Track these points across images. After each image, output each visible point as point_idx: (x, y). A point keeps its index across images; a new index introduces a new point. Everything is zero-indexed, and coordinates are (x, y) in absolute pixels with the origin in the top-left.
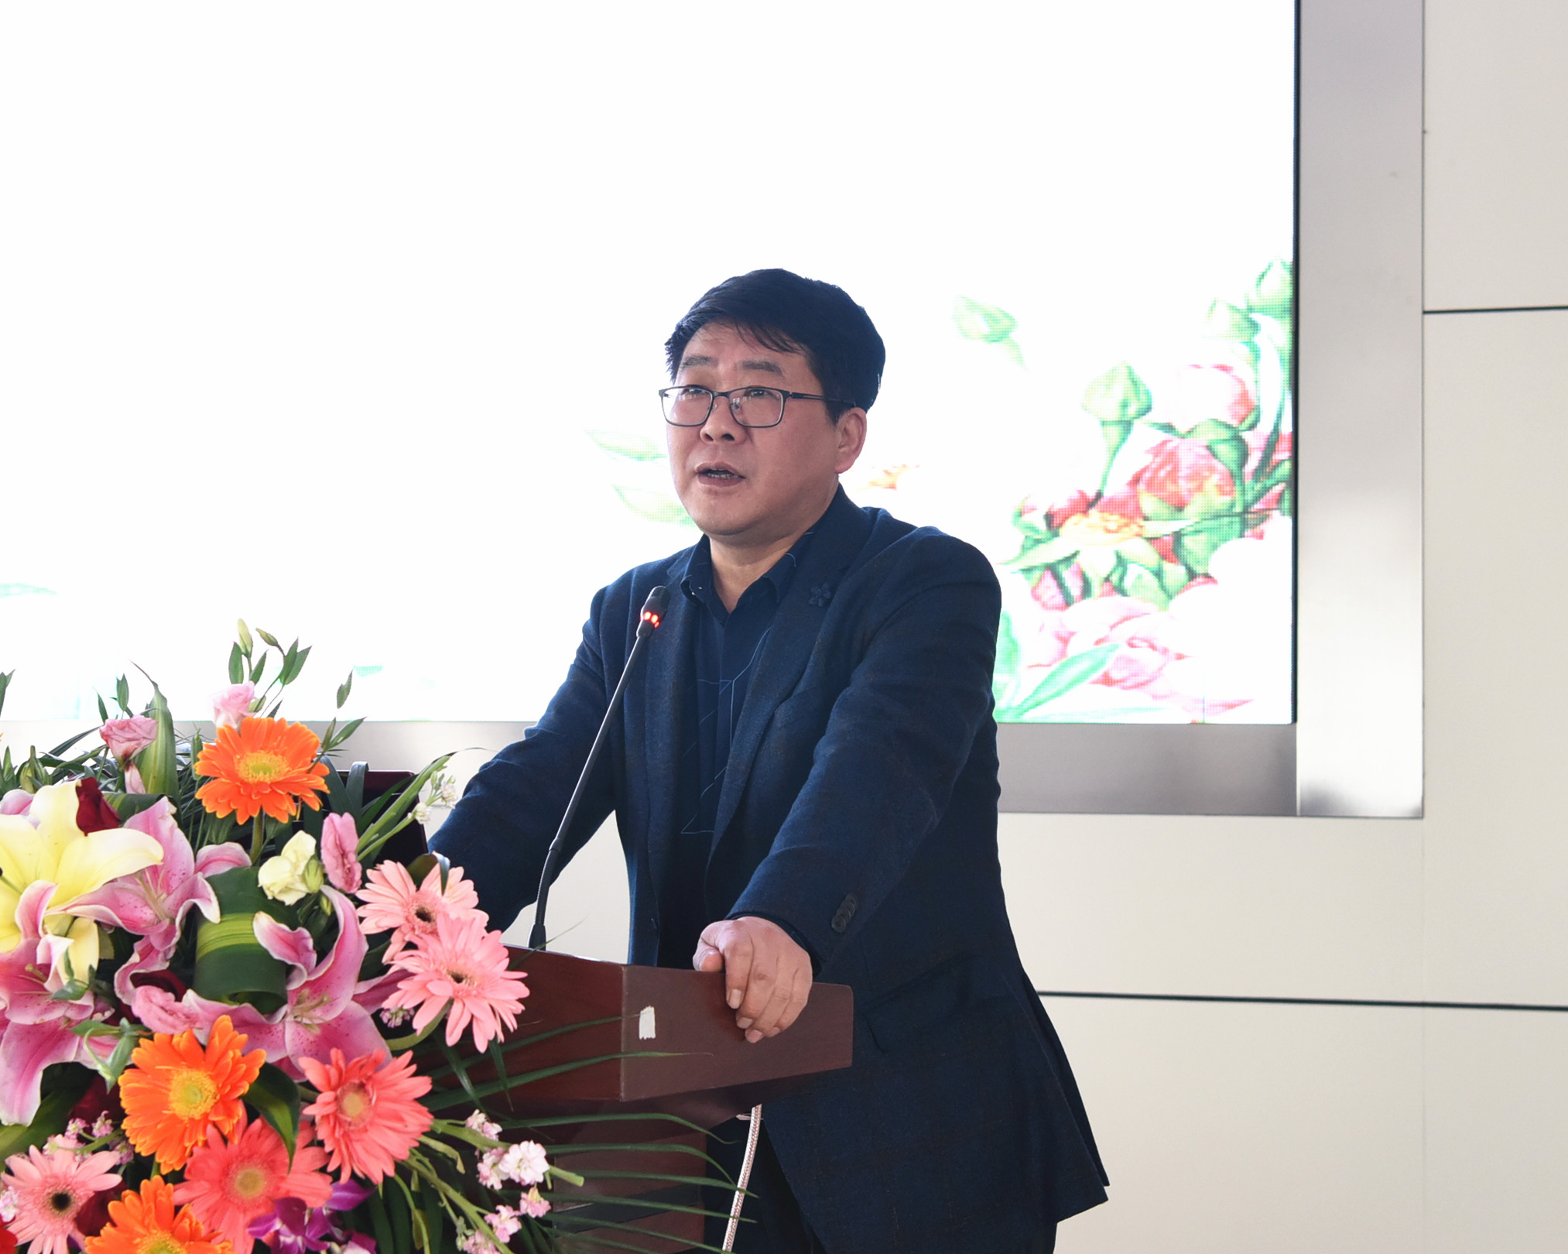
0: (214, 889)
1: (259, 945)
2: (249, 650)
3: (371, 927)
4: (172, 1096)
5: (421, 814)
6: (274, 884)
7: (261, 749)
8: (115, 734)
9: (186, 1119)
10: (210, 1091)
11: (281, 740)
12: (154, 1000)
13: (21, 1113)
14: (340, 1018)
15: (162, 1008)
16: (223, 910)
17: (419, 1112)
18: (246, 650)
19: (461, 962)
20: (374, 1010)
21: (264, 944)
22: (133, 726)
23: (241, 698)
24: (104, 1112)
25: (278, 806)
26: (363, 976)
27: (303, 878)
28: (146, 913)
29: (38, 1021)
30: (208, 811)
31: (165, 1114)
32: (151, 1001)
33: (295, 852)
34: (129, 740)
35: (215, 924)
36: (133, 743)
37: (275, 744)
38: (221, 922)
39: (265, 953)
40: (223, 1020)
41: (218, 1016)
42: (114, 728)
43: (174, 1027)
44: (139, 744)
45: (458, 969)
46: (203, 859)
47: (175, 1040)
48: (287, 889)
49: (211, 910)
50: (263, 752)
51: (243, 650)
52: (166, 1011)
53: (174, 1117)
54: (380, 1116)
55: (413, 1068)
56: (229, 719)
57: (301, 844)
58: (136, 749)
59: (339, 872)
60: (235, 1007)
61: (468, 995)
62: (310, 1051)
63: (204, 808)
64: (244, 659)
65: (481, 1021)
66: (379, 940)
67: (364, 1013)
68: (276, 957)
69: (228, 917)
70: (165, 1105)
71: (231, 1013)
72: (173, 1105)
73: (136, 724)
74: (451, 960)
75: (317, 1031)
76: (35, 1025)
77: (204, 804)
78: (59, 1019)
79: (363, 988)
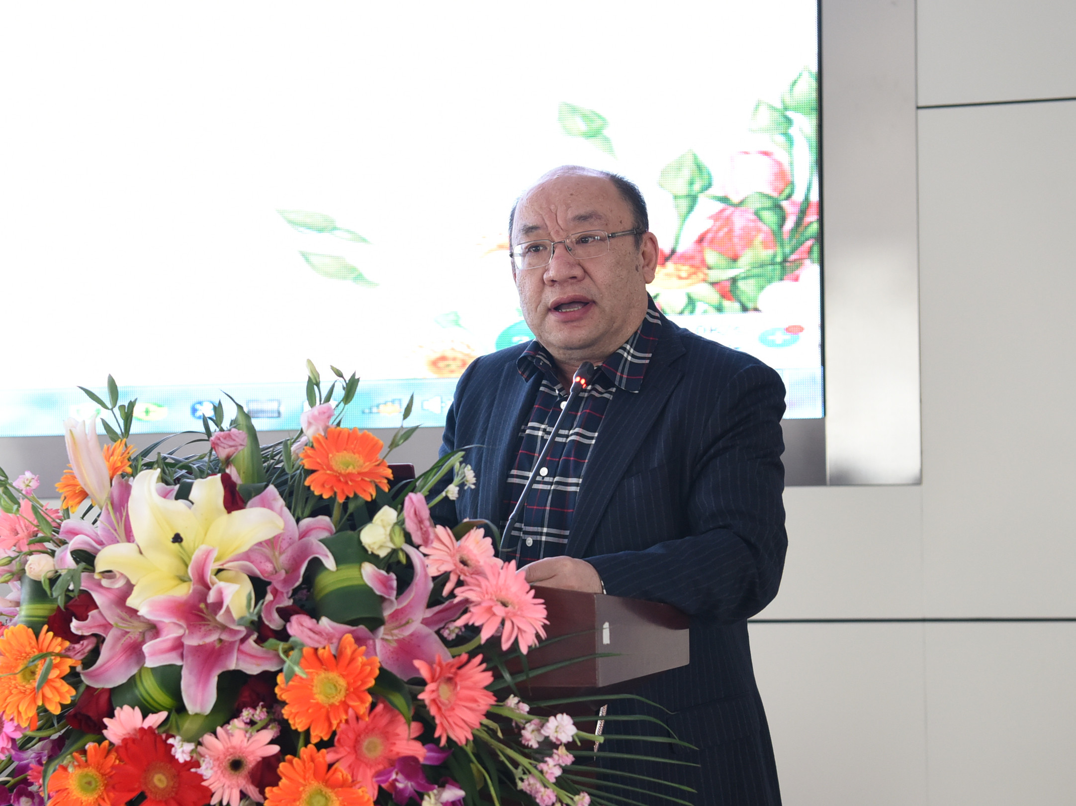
0: (328, 547)
1: (366, 585)
2: (318, 381)
3: (433, 571)
4: (315, 690)
5: (451, 493)
6: (374, 543)
7: (345, 450)
8: (222, 443)
9: (327, 705)
10: (342, 686)
11: (356, 443)
12: (304, 624)
13: (202, 706)
14: (412, 635)
15: (310, 630)
16: (338, 562)
17: (487, 696)
18: (316, 381)
19: (503, 593)
20: (436, 628)
21: (370, 584)
22: (234, 437)
23: (326, 415)
24: (261, 703)
25: (365, 488)
26: (430, 605)
27: (392, 540)
28: (268, 567)
29: (201, 643)
30: (317, 493)
31: (312, 703)
32: (302, 625)
33: (382, 520)
34: (231, 446)
35: (333, 572)
36: (233, 449)
37: (353, 446)
38: (337, 570)
39: (370, 591)
40: (347, 638)
41: (343, 635)
42: (221, 439)
43: (319, 642)
44: (237, 449)
45: (505, 600)
46: (304, 528)
47: (320, 651)
48: (381, 547)
49: (329, 563)
50: (345, 452)
51: (314, 381)
52: (314, 632)
53: (318, 703)
54: (461, 700)
55: (484, 666)
56: (318, 430)
57: (387, 515)
58: (234, 452)
59: (419, 533)
60: (355, 628)
61: (515, 615)
62: (392, 658)
63: (313, 492)
64: (315, 387)
65: (525, 632)
66: (441, 580)
67: (430, 631)
68: (378, 593)
69: (341, 567)
70: (311, 696)
71: (351, 632)
72: (317, 696)
73: (235, 435)
74: (497, 591)
75: (395, 644)
76: (199, 646)
77: (312, 488)
78: (214, 641)
79: (429, 613)
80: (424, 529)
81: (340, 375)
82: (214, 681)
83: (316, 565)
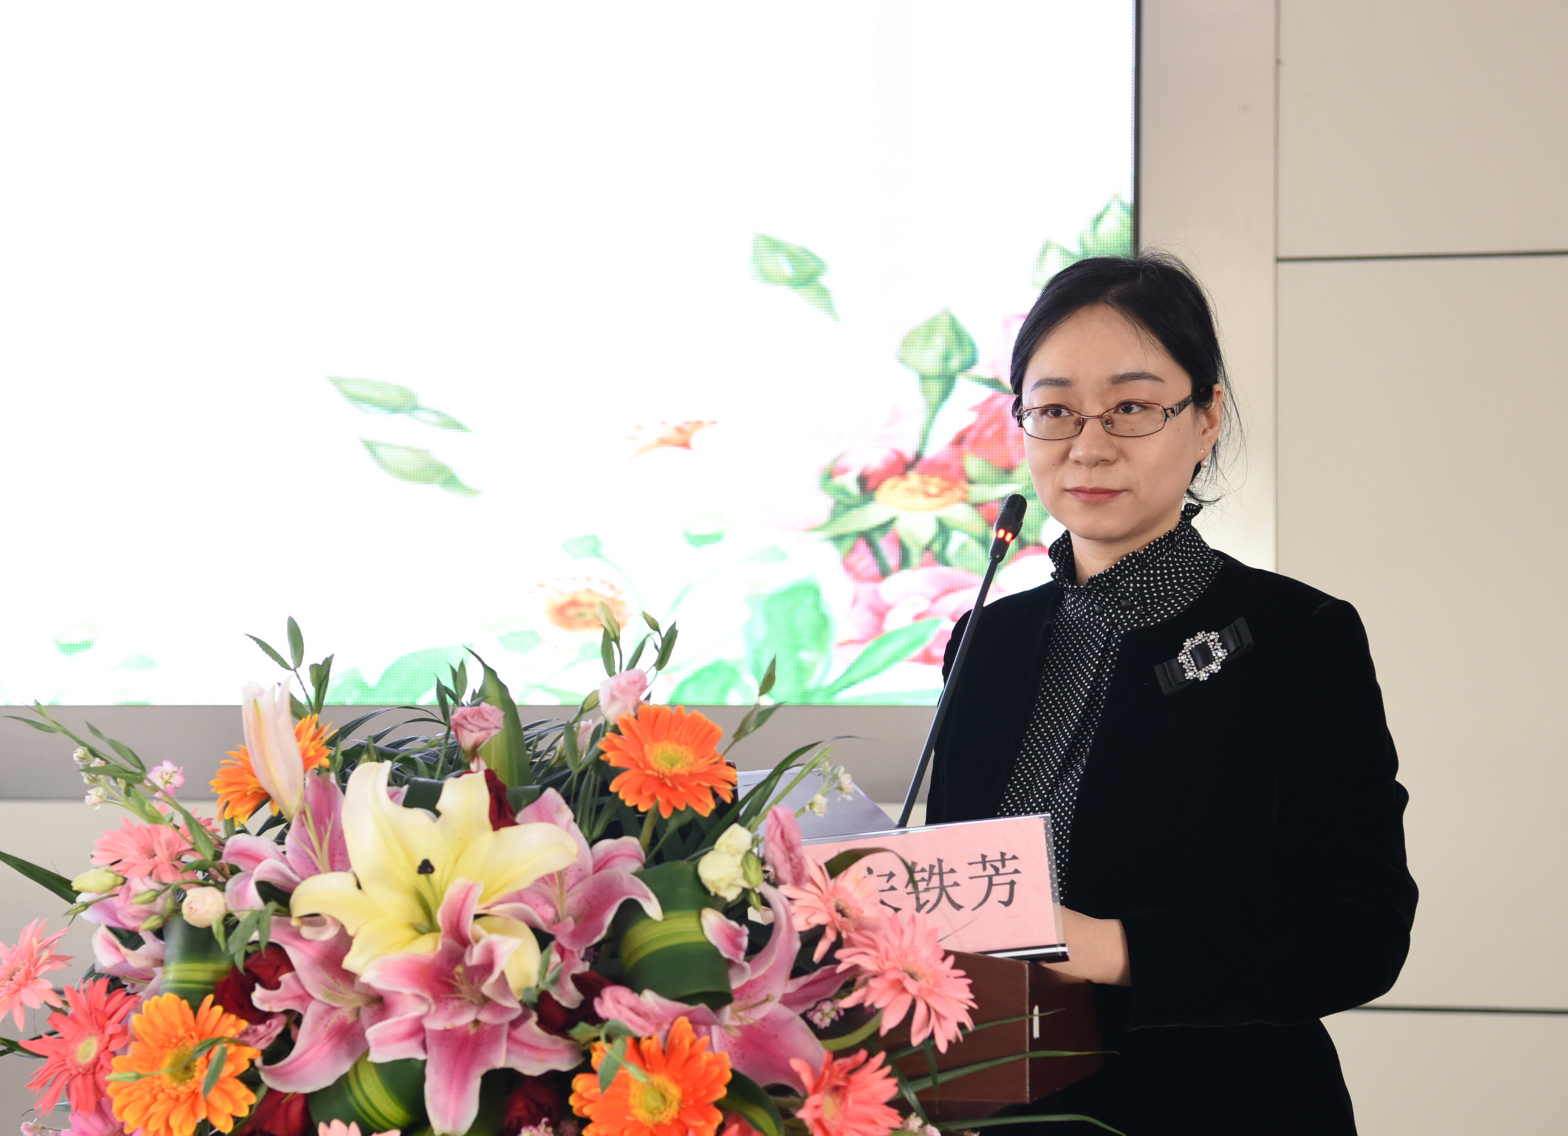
0: (648, 885)
1: (709, 943)
2: (617, 634)
3: (801, 924)
4: (632, 1101)
5: (818, 806)
6: (721, 880)
7: (666, 739)
8: (470, 723)
9: (651, 1125)
10: (674, 1096)
11: (682, 730)
12: (623, 1001)
13: (456, 1123)
14: (764, 1019)
15: (632, 1009)
16: (665, 907)
17: (889, 1115)
18: (615, 636)
19: (910, 959)
20: (802, 1010)
21: (713, 941)
22: (486, 716)
23: (638, 686)
24: (545, 1120)
25: (701, 797)
26: (796, 973)
27: (746, 876)
28: (547, 912)
29: (449, 1026)
30: (629, 803)
31: (628, 1121)
32: (619, 1002)
33: (728, 846)
34: (482, 729)
35: (656, 922)
36: (483, 733)
37: (677, 734)
38: (664, 920)
39: (714, 951)
40: (681, 1024)
41: (675, 1019)
42: (469, 718)
43: (643, 1029)
44: (489, 734)
45: (914, 969)
46: (601, 855)
47: (645, 1044)
48: (730, 885)
49: (652, 908)
50: (666, 742)
51: (612, 635)
52: (638, 1014)
53: (636, 1122)
54: (850, 1119)
55: (888, 1069)
56: (625, 708)
57: (736, 837)
58: (485, 739)
59: (788, 866)
60: (693, 1008)
61: (931, 992)
62: (735, 1053)
63: (623, 802)
64: (614, 644)
65: (945, 1018)
66: (811, 937)
67: (792, 1014)
68: (725, 955)
69: (671, 914)
70: (627, 1109)
71: (686, 1014)
72: (635, 1111)
73: (487, 712)
74: (901, 956)
75: (737, 1033)
76: (446, 1031)
78: (468, 1024)
79: (792, 987)
80: (796, 860)
81: (655, 627)
82: (475, 1084)
83: (631, 911)
